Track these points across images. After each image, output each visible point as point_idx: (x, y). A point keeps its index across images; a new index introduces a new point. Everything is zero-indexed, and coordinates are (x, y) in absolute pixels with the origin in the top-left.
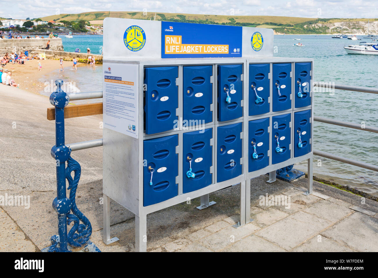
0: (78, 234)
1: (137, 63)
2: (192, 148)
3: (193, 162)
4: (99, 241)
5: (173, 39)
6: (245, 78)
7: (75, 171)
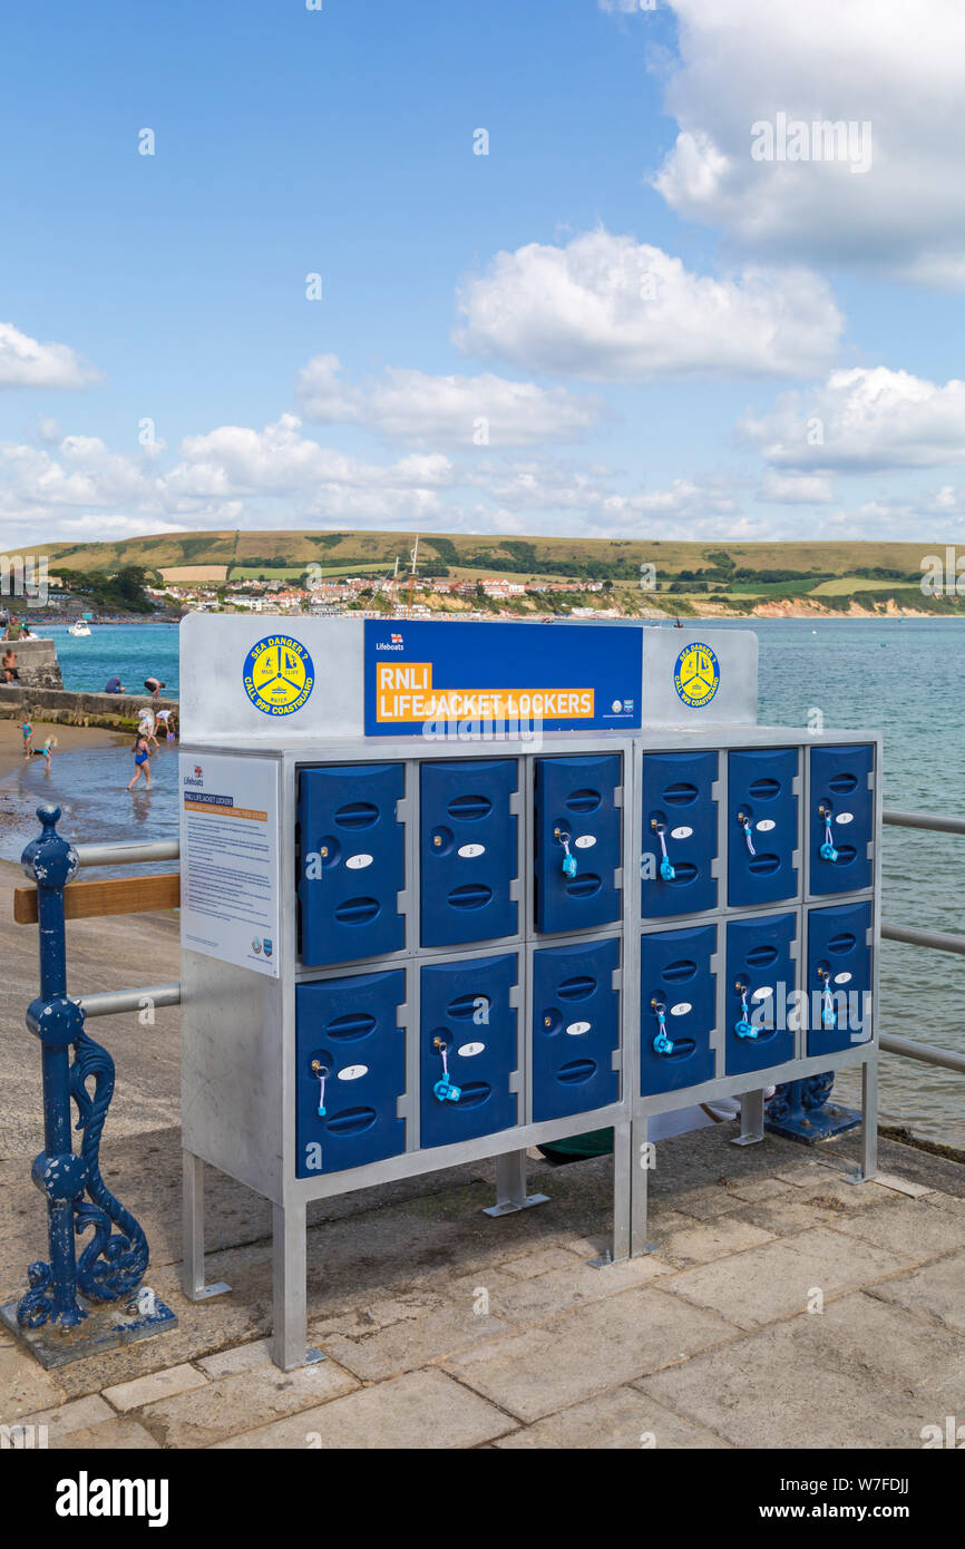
0: (109, 1263)
1: (275, 754)
2: (450, 1013)
3: (454, 1056)
4: (172, 1291)
5: (404, 675)
6: (630, 797)
7: (98, 1075)
